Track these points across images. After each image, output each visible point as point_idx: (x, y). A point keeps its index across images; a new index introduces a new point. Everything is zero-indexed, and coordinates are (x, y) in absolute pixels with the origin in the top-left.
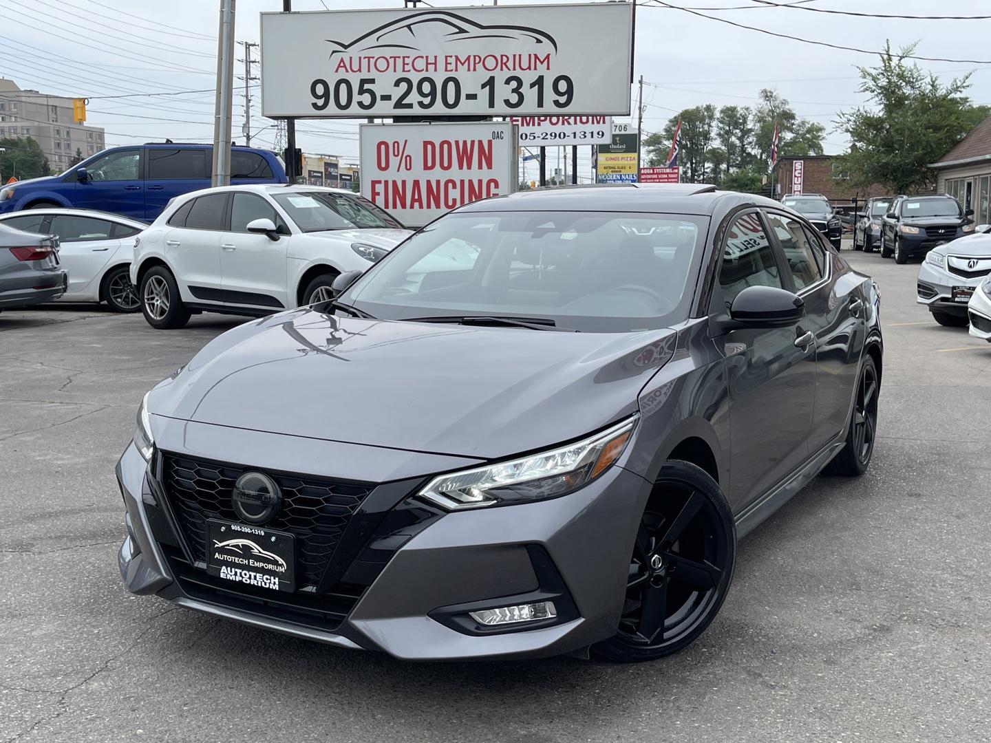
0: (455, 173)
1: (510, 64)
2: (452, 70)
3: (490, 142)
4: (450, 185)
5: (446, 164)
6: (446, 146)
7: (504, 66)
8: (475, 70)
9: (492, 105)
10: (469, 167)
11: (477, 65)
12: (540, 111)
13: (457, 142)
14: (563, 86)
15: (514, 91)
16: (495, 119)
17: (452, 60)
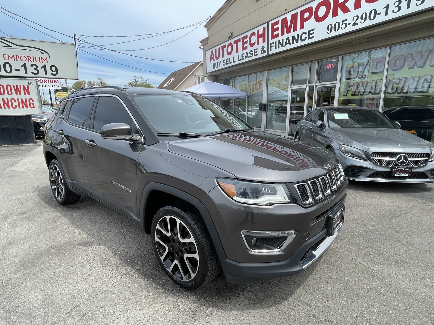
0: (14, 96)
1: (32, 59)
2: (7, 60)
3: (28, 86)
4: (13, 100)
5: (10, 93)
6: (9, 87)
7: (29, 60)
8: (17, 60)
9: (26, 73)
10: (20, 94)
11: (18, 59)
12: (46, 76)
13: (14, 86)
14: (54, 69)
15: (34, 69)
16: (27, 78)
17: (7, 56)
